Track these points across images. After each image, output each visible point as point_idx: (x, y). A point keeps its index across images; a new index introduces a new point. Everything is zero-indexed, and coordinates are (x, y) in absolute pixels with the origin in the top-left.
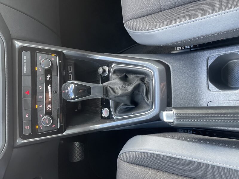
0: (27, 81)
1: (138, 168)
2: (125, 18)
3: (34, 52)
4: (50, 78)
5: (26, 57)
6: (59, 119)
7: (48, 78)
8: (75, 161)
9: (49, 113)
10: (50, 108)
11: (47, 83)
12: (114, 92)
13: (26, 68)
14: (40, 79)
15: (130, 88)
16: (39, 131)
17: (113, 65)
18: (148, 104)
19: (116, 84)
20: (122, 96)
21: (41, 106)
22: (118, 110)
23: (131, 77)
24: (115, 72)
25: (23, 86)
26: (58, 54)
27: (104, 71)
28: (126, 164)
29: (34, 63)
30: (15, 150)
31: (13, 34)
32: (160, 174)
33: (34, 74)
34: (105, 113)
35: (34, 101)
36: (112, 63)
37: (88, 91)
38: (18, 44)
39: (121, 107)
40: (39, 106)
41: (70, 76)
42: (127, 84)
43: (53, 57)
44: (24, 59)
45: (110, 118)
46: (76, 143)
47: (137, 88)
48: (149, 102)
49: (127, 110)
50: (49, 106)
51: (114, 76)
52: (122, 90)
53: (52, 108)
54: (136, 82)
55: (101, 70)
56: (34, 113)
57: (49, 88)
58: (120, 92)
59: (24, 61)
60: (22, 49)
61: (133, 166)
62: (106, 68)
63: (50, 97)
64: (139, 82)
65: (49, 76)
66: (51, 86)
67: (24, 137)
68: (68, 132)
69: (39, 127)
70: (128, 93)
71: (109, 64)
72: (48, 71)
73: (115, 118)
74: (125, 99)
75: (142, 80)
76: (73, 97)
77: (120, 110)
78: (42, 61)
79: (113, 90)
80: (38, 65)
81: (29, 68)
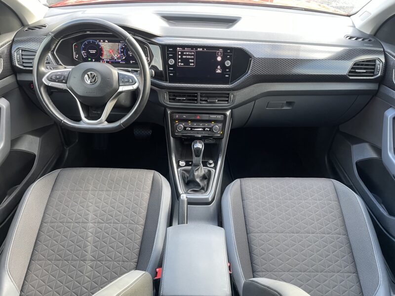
0: (205, 117)
1: (150, 182)
2: (242, 179)
3: (224, 122)
4: (207, 130)
5: (220, 117)
6: (181, 134)
8: (134, 130)
9: (185, 128)
11: (204, 129)
12: (196, 170)
13: (213, 117)
14: (206, 125)
15: (198, 180)
16: (174, 122)
17: (214, 170)
18: (188, 191)
19: (201, 171)
20: (194, 175)
21: (190, 124)
22: (184, 172)
23: (206, 182)
24: (210, 171)
26: (223, 135)
27: (210, 164)
28: (152, 175)
29: (216, 121)
30: (164, 108)
31: (235, 110)
32: (149, 195)
33: (210, 121)
34: (182, 163)
35: (193, 121)
36: (216, 169)
37: (198, 156)
38: (228, 113)
39: (187, 175)
41: (208, 141)
42: (201, 178)
43: (220, 132)
45: (179, 166)
47: (198, 185)
48: (189, 192)
49: (183, 178)
50: (189, 129)
51: (206, 171)
54: (202, 184)
55: (211, 162)
56: (186, 121)
57: (201, 129)
58: (196, 174)
59: (218, 116)
60: (225, 115)
61: (151, 179)
62: (213, 165)
63: (195, 129)
64: (202, 186)
65: (208, 129)
66: (202, 130)
67: (171, 113)
68: (172, 139)
69: (177, 123)
70: (195, 179)
71: (215, 167)
72: (211, 129)
73: (179, 169)
74: (192, 177)
75: (203, 189)
76: (195, 147)
77: (184, 174)
78: (218, 127)
79: (198, 169)
80: (215, 124)
81: (213, 119)
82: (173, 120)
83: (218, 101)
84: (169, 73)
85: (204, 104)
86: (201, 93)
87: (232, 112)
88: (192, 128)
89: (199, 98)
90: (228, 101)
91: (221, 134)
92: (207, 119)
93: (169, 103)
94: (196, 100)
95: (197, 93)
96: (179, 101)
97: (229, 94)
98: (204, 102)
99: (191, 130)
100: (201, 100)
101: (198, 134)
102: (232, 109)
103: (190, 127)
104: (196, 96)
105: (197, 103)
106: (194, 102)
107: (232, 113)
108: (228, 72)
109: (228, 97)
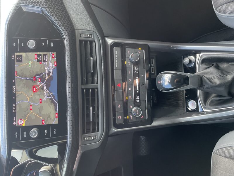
0: (118, 75)
3: (123, 47)
4: (138, 71)
5: (117, 52)
6: (147, 110)
7: (135, 72)
8: (142, 155)
9: (137, 105)
10: (138, 100)
11: (135, 76)
12: (211, 82)
13: (117, 63)
14: (129, 72)
15: (229, 77)
16: (130, 121)
19: (211, 73)
20: (220, 86)
21: (130, 97)
22: (209, 102)
24: (204, 61)
25: (115, 79)
26: (143, 47)
27: (190, 62)
28: (227, 160)
30: (109, 138)
33: (124, 68)
34: (192, 105)
35: (125, 93)
38: (110, 41)
40: (129, 98)
41: (152, 68)
43: (139, 51)
44: (115, 55)
46: (143, 137)
50: (138, 98)
51: (203, 66)
52: (219, 79)
53: (140, 100)
55: (187, 61)
56: (125, 105)
57: (137, 80)
59: (115, 56)
60: (115, 45)
63: (138, 90)
65: (136, 69)
67: (117, 126)
69: (129, 117)
72: (136, 64)
73: (205, 110)
74: (222, 89)
78: (132, 55)
79: (209, 79)
80: (127, 59)
81: (120, 63)
82: (126, 124)
83: (92, 56)
84: (53, 135)
85: (99, 77)
86: (82, 84)
87: (108, 37)
88: (136, 94)
89: (90, 86)
90: (91, 42)
91: (142, 49)
92: (120, 72)
93: (100, 133)
94: (93, 90)
95: (83, 90)
96: (96, 116)
97: (81, 41)
98: (96, 78)
99: (139, 94)
100: (93, 82)
101: (144, 84)
102: (103, 37)
103: (135, 97)
104: (88, 90)
105: (97, 89)
106: (96, 93)
107: (110, 37)
108: (46, 44)
109: (86, 42)
